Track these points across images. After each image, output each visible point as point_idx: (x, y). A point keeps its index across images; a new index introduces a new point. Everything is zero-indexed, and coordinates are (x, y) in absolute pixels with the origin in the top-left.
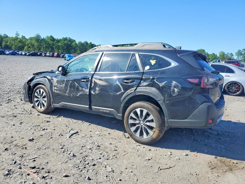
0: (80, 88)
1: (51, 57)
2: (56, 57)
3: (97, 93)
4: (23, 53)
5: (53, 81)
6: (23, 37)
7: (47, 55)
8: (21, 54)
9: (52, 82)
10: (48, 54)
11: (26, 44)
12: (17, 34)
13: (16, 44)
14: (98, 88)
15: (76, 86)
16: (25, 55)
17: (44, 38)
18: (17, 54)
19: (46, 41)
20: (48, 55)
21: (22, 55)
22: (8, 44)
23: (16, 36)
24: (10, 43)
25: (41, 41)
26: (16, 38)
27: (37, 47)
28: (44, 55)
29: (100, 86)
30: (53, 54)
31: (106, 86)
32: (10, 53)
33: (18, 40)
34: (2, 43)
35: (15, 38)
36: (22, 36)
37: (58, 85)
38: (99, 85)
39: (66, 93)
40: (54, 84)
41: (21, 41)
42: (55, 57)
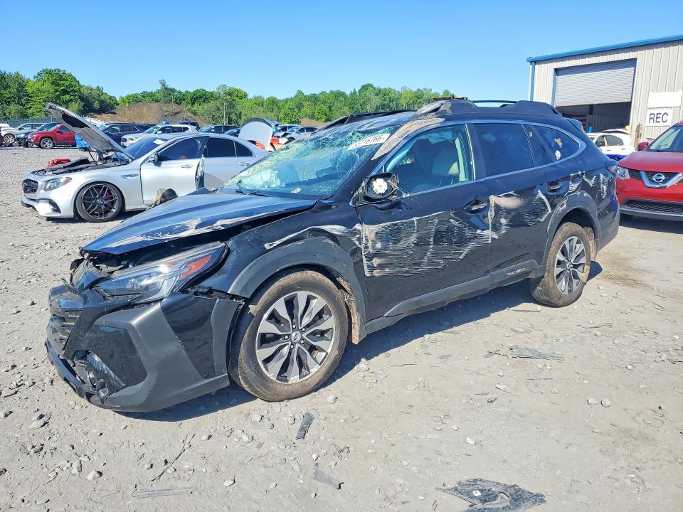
0: (468, 233)
3: (503, 232)
5: (359, 239)
9: (357, 243)
14: (506, 218)
15: (456, 229)
29: (508, 211)
31: (520, 207)
37: (385, 248)
38: (506, 209)
39: (419, 264)
40: (367, 247)
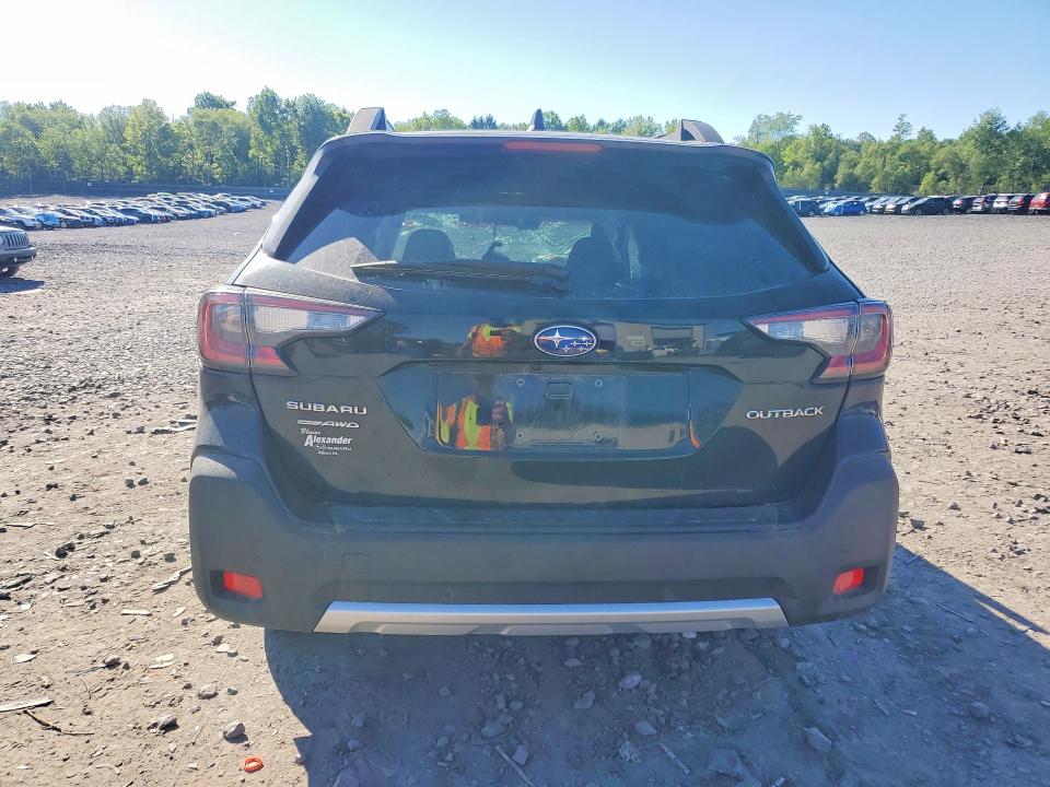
1: (1016, 212)
2: (1041, 213)
4: (890, 207)
6: (927, 136)
7: (996, 205)
8: (882, 211)
10: (1000, 203)
11: (932, 162)
12: (902, 127)
13: (887, 169)
16: (897, 211)
17: (1023, 124)
18: (865, 211)
19: (1031, 140)
20: (1002, 205)
21: (882, 213)
22: (857, 171)
23: (894, 134)
24: (867, 166)
25: (1005, 142)
26: (894, 146)
27: (981, 174)
28: (979, 208)
30: (1027, 200)
32: (838, 209)
33: (902, 150)
34: (836, 172)
35: (890, 143)
36: (923, 130)
41: (912, 155)
42: (1034, 214)
